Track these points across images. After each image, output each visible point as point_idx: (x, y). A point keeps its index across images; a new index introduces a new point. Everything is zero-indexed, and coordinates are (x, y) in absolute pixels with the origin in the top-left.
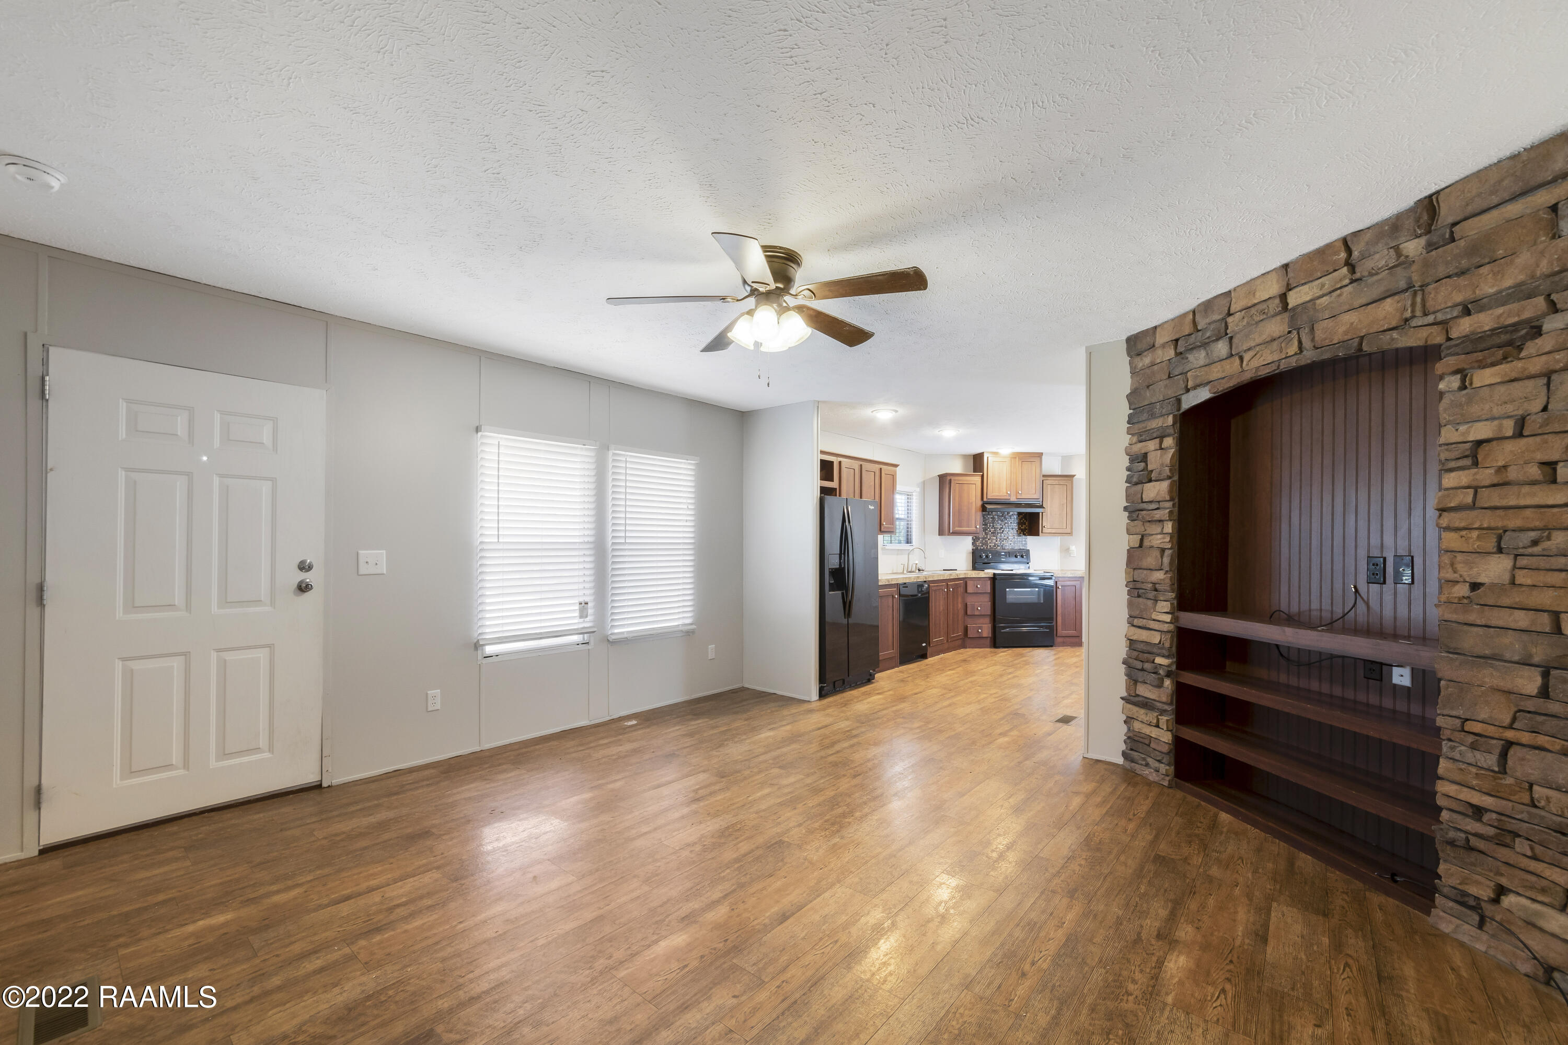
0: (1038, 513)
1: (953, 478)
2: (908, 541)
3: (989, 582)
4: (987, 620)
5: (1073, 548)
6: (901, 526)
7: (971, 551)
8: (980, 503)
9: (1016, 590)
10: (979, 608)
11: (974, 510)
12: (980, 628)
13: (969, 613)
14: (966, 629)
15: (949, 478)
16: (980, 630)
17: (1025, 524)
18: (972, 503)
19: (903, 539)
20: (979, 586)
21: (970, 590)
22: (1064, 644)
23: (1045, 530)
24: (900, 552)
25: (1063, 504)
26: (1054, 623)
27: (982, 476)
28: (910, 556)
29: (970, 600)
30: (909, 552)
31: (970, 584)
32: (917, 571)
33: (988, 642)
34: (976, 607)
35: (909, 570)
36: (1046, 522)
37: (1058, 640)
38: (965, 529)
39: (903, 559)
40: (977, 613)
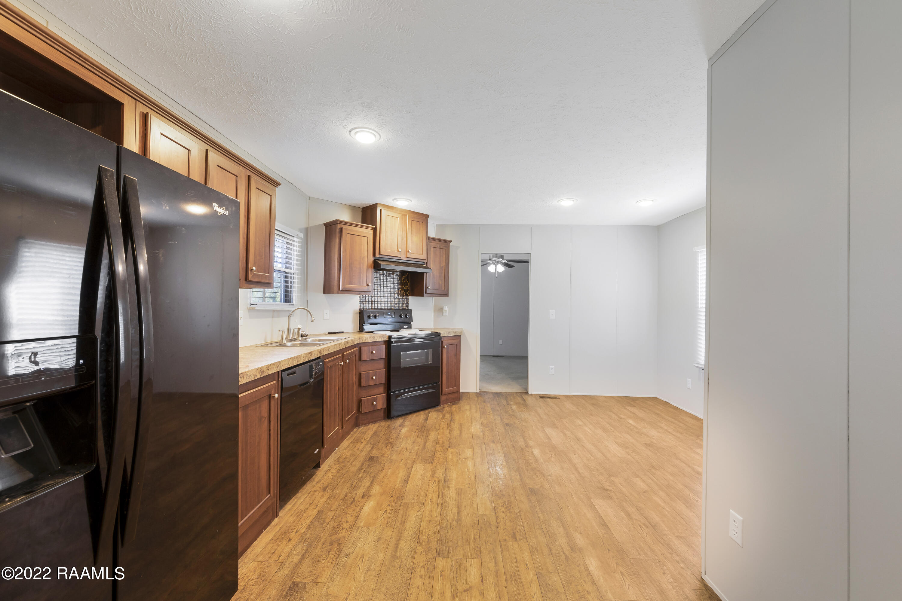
0: (422, 274)
1: (344, 227)
2: (287, 298)
3: (384, 347)
4: (381, 389)
5: (446, 308)
6: (278, 280)
7: (358, 311)
8: (371, 259)
9: (408, 352)
10: (374, 377)
11: (365, 266)
12: (375, 399)
13: (363, 384)
14: (360, 402)
15: (339, 226)
16: (375, 403)
17: (407, 285)
18: (364, 257)
19: (280, 295)
20: (374, 352)
21: (365, 357)
22: (447, 401)
23: (428, 291)
24: (275, 313)
25: (442, 267)
26: (440, 383)
27: (375, 230)
28: (291, 318)
29: (364, 369)
30: (290, 315)
31: (365, 349)
32: (300, 338)
33: (382, 414)
34: (370, 377)
35: (290, 338)
36: (430, 283)
37: (443, 398)
38: (356, 287)
39: (282, 323)
40: (371, 383)
